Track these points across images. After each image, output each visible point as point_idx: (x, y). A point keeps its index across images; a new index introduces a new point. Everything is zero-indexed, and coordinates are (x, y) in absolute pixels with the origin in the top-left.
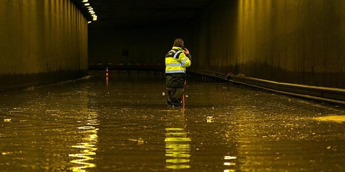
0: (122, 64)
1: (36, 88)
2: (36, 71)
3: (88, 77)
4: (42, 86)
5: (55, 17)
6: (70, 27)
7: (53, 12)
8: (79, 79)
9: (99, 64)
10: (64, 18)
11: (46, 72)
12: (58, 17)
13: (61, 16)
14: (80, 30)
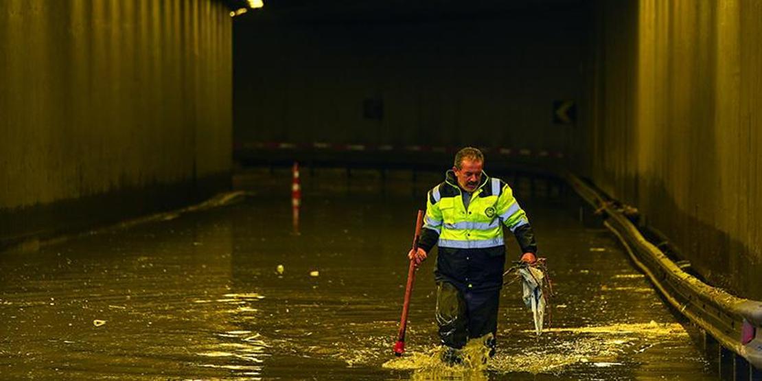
0: (360, 148)
1: (44, 244)
2: (46, 198)
3: (228, 197)
4: (64, 239)
5: (108, 33)
6: (157, 52)
7: (98, 21)
8: (191, 208)
9: (284, 146)
10: (137, 29)
11: (77, 195)
12: (115, 30)
13: (128, 26)
14: (197, 52)
